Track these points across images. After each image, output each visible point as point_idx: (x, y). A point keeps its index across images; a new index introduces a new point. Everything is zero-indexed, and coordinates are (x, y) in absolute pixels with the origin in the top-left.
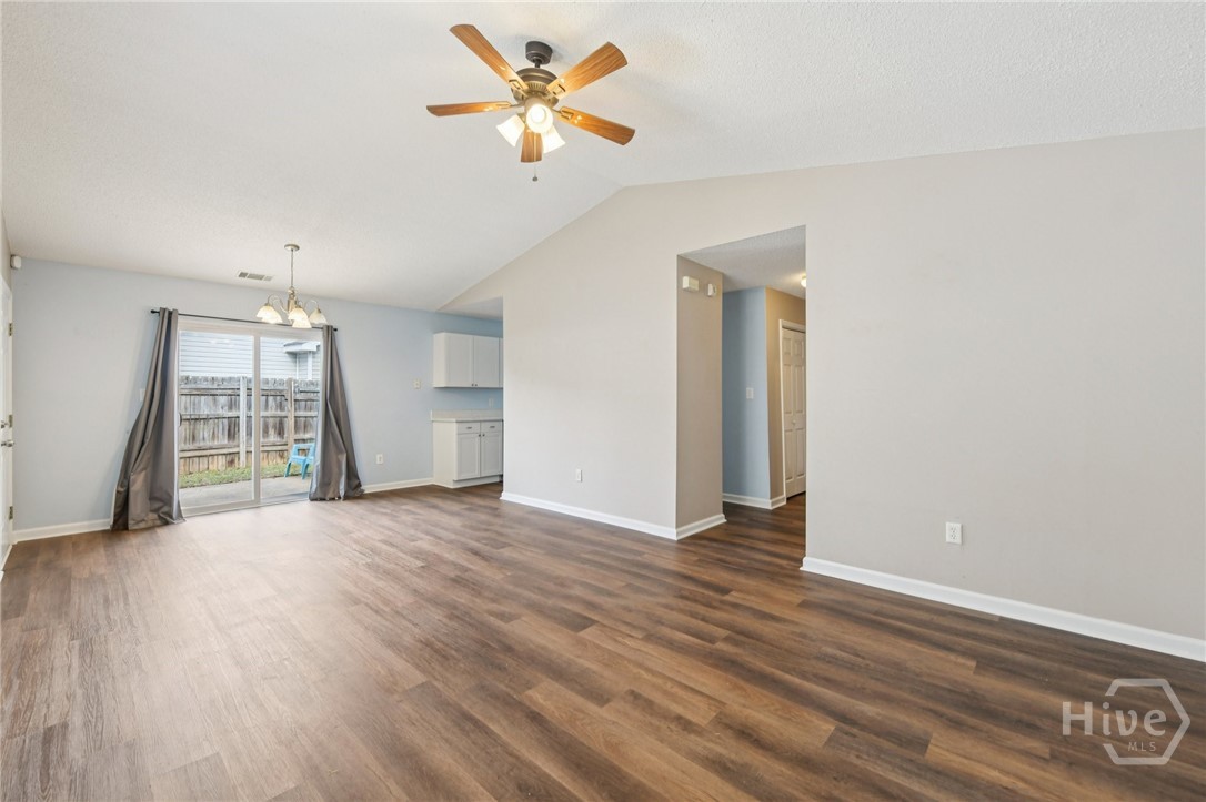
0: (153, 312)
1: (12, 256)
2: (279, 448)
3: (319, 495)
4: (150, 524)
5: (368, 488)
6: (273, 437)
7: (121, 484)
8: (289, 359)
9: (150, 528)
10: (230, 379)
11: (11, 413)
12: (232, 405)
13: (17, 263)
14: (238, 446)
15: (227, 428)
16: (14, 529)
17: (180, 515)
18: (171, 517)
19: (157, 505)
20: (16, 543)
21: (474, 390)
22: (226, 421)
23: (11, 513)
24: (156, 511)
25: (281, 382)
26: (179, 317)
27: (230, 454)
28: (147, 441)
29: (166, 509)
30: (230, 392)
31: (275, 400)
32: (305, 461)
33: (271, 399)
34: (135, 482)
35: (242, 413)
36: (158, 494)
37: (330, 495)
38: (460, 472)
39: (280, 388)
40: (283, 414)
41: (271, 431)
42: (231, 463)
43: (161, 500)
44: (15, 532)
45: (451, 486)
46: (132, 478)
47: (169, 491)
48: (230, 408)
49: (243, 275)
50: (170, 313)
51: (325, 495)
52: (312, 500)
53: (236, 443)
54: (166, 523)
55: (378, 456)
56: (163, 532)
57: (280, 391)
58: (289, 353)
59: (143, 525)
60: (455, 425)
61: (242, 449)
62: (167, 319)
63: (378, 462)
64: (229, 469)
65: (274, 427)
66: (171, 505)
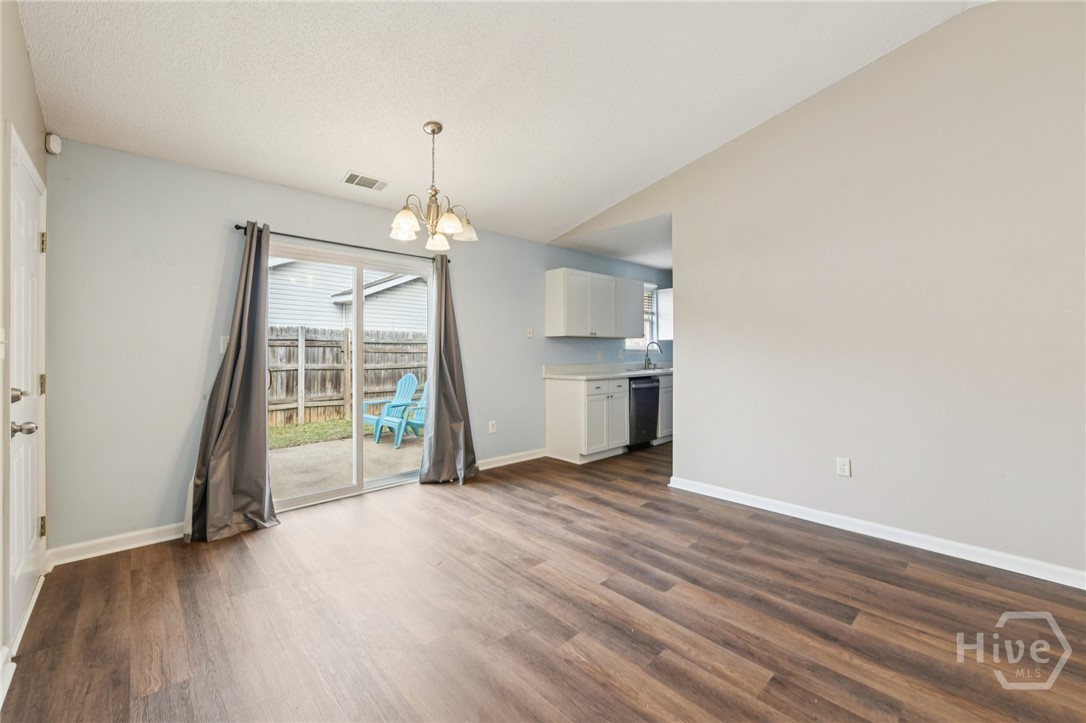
0: (238, 227)
1: (48, 134)
2: (336, 403)
3: (432, 477)
4: (235, 530)
5: (483, 464)
6: (330, 392)
7: (198, 476)
8: (336, 310)
9: (235, 539)
10: (288, 330)
11: (43, 373)
12: (290, 358)
13: (55, 145)
14: (297, 401)
15: (285, 381)
16: (47, 548)
17: (273, 515)
18: (262, 517)
19: (244, 501)
20: (50, 569)
21: (593, 339)
22: (284, 374)
23: (43, 527)
24: (241, 509)
25: (338, 333)
26: (271, 236)
27: (288, 409)
28: (232, 410)
29: (254, 507)
30: (288, 343)
31: (332, 351)
32: (378, 422)
33: (328, 350)
34: (215, 468)
35: (301, 365)
36: (243, 486)
37: (444, 477)
38: (590, 443)
39: (336, 338)
40: (340, 366)
41: (329, 385)
42: (289, 419)
43: (246, 493)
44: (49, 551)
45: (578, 462)
46: (212, 463)
47: (260, 480)
48: (289, 361)
49: (351, 179)
50: (260, 231)
51: (439, 477)
52: (423, 483)
53: (294, 398)
54: (256, 528)
55: (490, 423)
56: (251, 543)
57: (337, 342)
58: (336, 303)
59: (226, 533)
60: (583, 385)
61: (301, 404)
62: (255, 238)
63: (491, 431)
64: (287, 426)
65: (331, 380)
66: (261, 500)
